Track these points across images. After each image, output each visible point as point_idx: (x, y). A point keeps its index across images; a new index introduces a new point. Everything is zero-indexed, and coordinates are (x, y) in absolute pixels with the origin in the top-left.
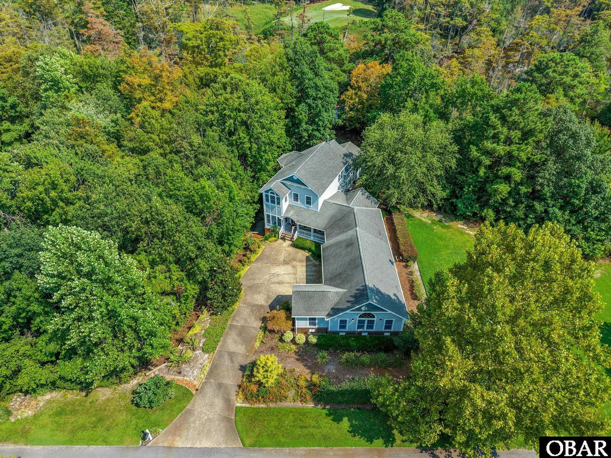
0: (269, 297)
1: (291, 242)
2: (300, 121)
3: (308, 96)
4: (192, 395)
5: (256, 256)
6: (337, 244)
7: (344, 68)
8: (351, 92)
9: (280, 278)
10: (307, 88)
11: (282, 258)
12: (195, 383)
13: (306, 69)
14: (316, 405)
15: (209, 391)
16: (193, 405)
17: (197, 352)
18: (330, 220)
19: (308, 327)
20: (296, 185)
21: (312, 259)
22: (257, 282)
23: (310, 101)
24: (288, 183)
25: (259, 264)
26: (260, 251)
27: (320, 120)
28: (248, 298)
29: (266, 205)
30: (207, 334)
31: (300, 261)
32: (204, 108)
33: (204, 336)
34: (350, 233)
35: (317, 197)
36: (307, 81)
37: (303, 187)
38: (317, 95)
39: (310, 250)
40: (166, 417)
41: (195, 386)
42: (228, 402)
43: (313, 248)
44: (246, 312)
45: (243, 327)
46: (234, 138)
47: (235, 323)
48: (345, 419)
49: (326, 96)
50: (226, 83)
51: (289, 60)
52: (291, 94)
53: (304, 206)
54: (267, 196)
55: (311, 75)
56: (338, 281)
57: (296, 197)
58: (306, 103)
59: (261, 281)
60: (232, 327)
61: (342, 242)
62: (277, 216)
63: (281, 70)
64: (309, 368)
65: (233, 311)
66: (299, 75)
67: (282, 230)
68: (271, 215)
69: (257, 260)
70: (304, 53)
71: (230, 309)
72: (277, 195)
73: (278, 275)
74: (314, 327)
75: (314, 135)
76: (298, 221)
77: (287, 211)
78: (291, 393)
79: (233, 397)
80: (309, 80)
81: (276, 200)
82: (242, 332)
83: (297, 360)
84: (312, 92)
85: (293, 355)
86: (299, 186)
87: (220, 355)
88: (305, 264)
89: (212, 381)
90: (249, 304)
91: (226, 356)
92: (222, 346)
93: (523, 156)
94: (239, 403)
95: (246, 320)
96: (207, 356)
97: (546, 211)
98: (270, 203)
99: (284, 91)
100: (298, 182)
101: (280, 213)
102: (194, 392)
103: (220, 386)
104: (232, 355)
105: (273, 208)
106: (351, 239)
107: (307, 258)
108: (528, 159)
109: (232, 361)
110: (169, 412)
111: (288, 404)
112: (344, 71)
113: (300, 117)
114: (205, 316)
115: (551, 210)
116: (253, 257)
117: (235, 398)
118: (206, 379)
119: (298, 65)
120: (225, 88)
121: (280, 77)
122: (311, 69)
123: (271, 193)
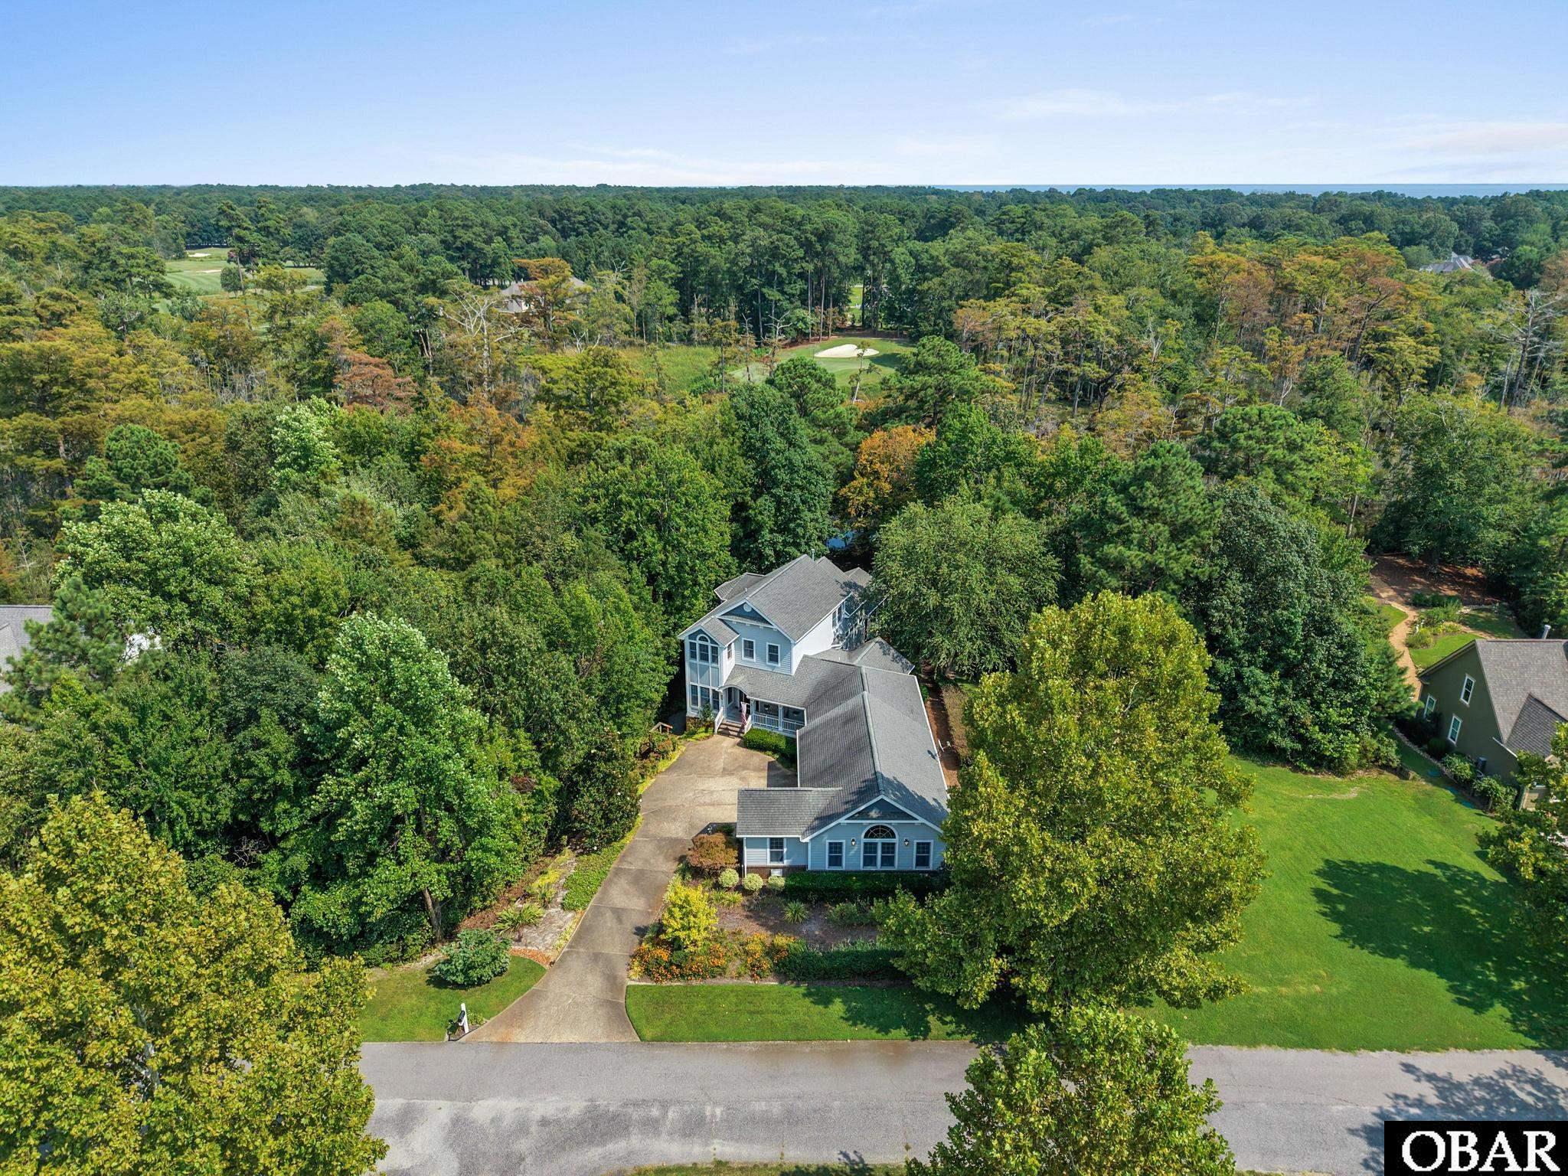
0: (692, 826)
1: (738, 740)
2: (761, 526)
3: (776, 483)
4: (543, 970)
5: (668, 763)
6: (826, 724)
7: (848, 439)
8: (860, 481)
9: (715, 797)
10: (774, 468)
11: (720, 764)
12: (549, 953)
13: (770, 432)
14: (781, 983)
15: (576, 965)
16: (546, 984)
17: (552, 910)
18: (815, 690)
19: (769, 864)
20: (748, 622)
21: (779, 766)
22: (670, 803)
23: (779, 491)
24: (734, 619)
25: (674, 776)
26: (675, 756)
27: (799, 525)
28: (653, 829)
29: (691, 665)
30: (570, 883)
31: (757, 769)
32: (580, 490)
33: (565, 887)
34: (851, 703)
35: (788, 644)
36: (773, 454)
37: (762, 625)
38: (792, 479)
39: (775, 750)
40: (493, 1001)
41: (548, 958)
42: (612, 980)
43: (782, 744)
44: (647, 849)
45: (641, 872)
46: (635, 544)
47: (625, 866)
48: (838, 1001)
49: (810, 483)
50: (624, 450)
51: (740, 417)
52: (743, 479)
53: (766, 666)
54: (693, 646)
55: (780, 444)
56: (827, 778)
57: (749, 650)
58: (773, 496)
59: (679, 802)
60: (618, 872)
61: (836, 719)
62: (711, 688)
63: (725, 436)
64: (769, 928)
65: (622, 847)
66: (758, 444)
67: (720, 717)
68: (699, 685)
69: (669, 769)
70: (767, 404)
71: (616, 845)
72: (713, 641)
73: (712, 792)
74: (780, 864)
75: (788, 553)
76: (752, 694)
77: (732, 676)
78: (734, 967)
79: (622, 972)
80: (778, 452)
81: (710, 653)
82: (639, 879)
83: (747, 917)
84: (782, 475)
85: (740, 910)
86: (754, 623)
87: (597, 911)
88: (765, 774)
89: (582, 950)
90: (653, 837)
91: (609, 914)
92: (600, 900)
93: (1177, 569)
94: (633, 978)
95: (646, 861)
96: (570, 915)
97: (1239, 677)
98: (698, 661)
99: (730, 470)
100: (755, 616)
101: (717, 679)
102: (547, 967)
103: (596, 957)
104: (619, 913)
105: (703, 671)
106: (853, 711)
107: (771, 766)
108: (1187, 573)
109: (620, 921)
110: (499, 993)
111: (725, 982)
112: (846, 445)
113: (759, 517)
114: (567, 856)
115: (1246, 671)
116: (663, 765)
117: (625, 974)
118: (570, 947)
119: (757, 426)
120: (621, 459)
121: (723, 446)
122: (782, 435)
123: (701, 639)
